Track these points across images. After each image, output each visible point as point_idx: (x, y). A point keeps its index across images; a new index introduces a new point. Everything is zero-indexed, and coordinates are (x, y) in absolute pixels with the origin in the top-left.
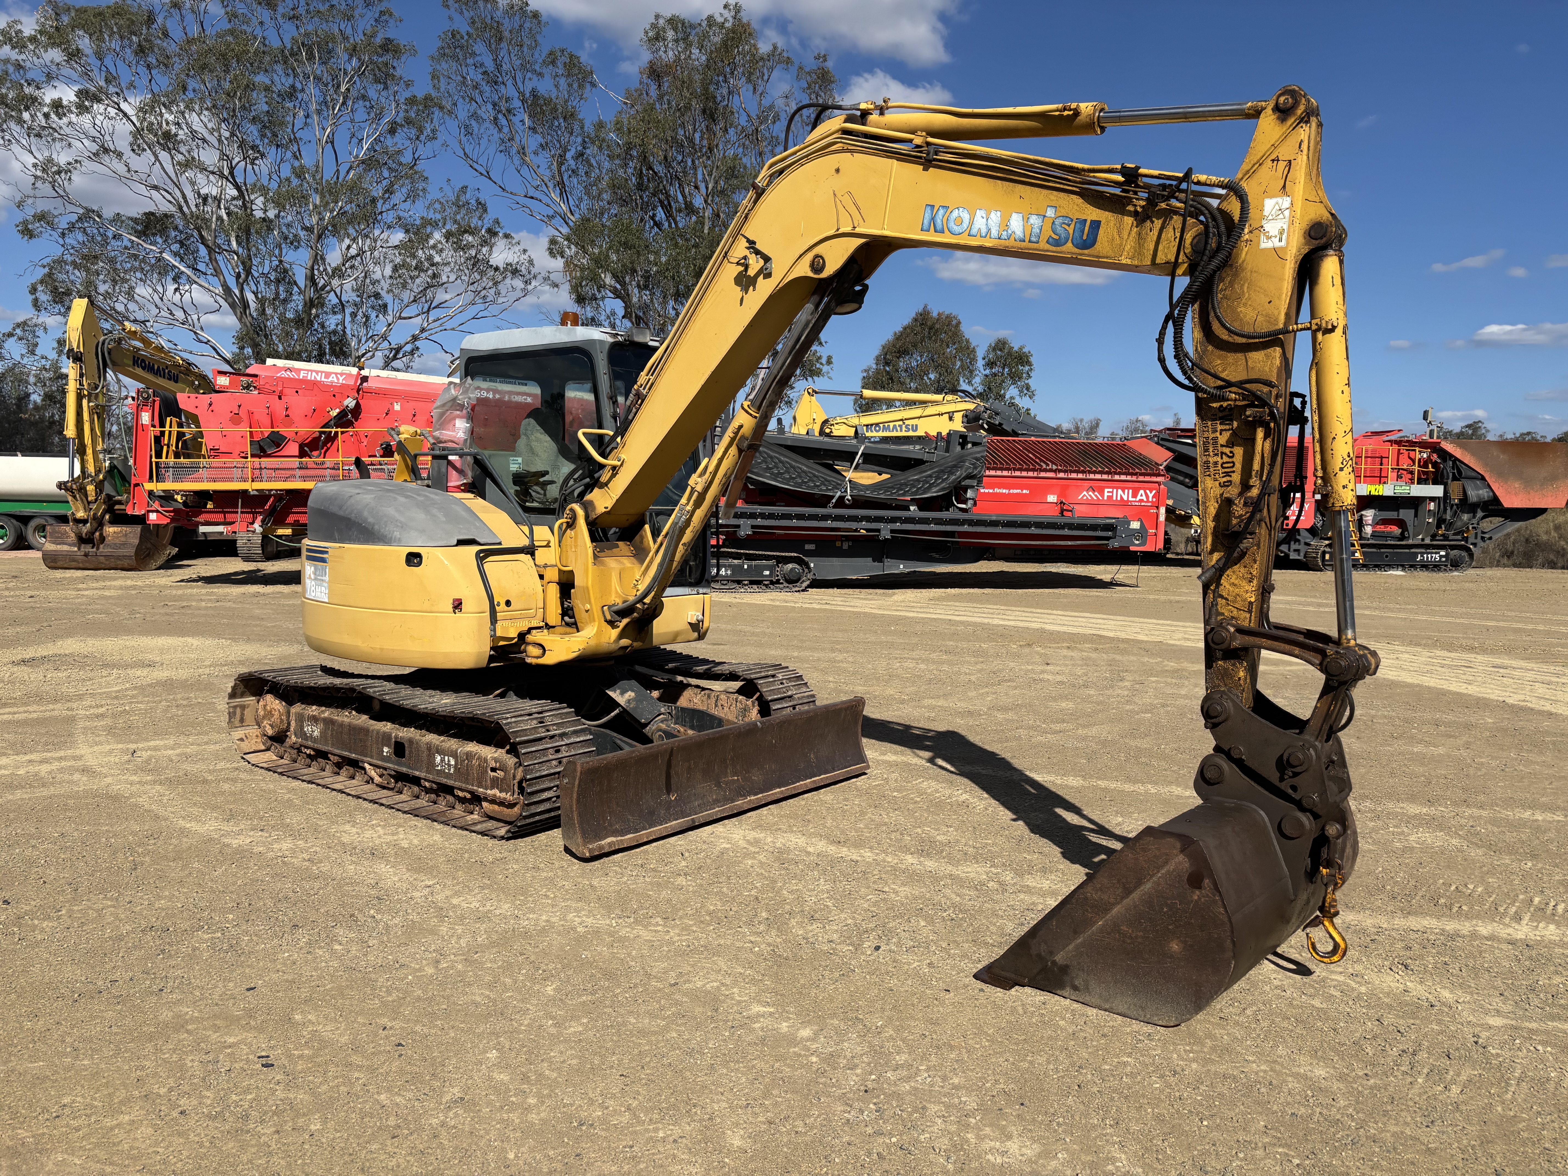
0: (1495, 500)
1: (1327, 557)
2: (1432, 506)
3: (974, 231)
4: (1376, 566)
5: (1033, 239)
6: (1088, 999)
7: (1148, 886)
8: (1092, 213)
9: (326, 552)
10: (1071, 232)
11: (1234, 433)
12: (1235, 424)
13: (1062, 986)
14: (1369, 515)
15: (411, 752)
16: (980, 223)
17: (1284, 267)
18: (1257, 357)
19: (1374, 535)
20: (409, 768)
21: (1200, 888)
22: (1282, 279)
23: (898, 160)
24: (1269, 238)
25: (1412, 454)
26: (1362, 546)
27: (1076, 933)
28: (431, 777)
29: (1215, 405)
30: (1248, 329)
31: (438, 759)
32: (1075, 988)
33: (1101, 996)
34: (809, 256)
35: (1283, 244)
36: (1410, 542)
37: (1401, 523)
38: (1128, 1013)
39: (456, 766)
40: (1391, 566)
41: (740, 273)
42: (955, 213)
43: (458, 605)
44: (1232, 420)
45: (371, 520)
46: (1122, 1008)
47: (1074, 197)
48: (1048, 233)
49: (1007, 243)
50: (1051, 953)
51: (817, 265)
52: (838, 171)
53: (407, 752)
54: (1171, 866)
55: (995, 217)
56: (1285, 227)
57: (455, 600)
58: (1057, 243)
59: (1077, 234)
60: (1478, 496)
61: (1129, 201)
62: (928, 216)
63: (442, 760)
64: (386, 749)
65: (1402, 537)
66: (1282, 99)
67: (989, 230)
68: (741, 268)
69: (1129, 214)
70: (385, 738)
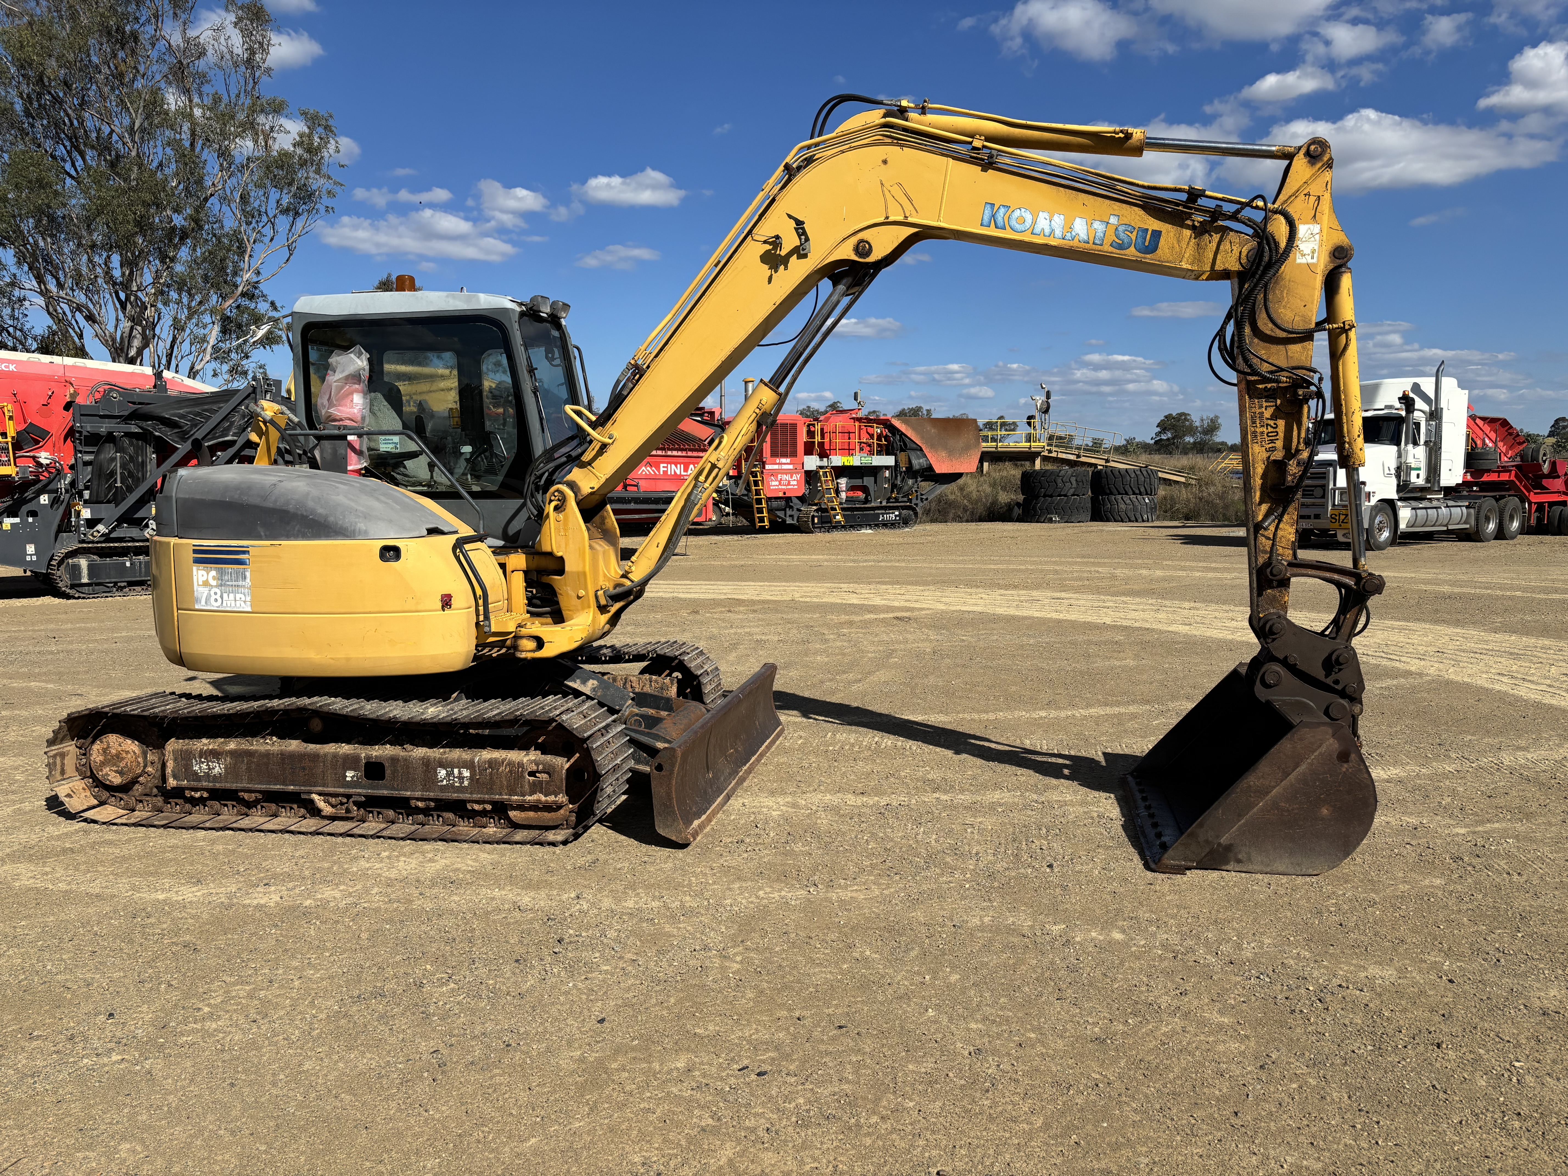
0: (930, 468)
1: (816, 520)
2: (887, 474)
3: (1037, 230)
4: (851, 526)
5: (1097, 242)
6: (1250, 867)
7: (1303, 768)
8: (1153, 224)
9: (244, 552)
10: (1134, 238)
11: (1277, 408)
12: (1279, 402)
13: (1227, 863)
14: (843, 482)
15: (394, 772)
16: (1043, 223)
17: (1315, 279)
18: (1295, 349)
19: (848, 500)
20: (393, 789)
21: (1347, 761)
22: (1314, 289)
23: (954, 158)
24: (1303, 255)
25: (870, 430)
26: (843, 509)
27: (1240, 816)
28: (432, 795)
29: (1260, 386)
30: (1289, 326)
31: (442, 773)
32: (1239, 861)
33: (1262, 862)
34: (854, 240)
35: (1315, 260)
36: (873, 504)
37: (865, 489)
38: (1286, 871)
39: (471, 778)
40: (862, 526)
41: (767, 252)
42: (1017, 213)
43: (446, 602)
44: (1275, 399)
45: (320, 511)
46: (1281, 869)
47: (1136, 209)
48: (1111, 237)
49: (1071, 243)
50: (1218, 837)
51: (863, 248)
52: (885, 162)
53: (388, 772)
54: (1323, 749)
55: (1058, 221)
56: (1316, 247)
57: (443, 596)
58: (1121, 247)
59: (1140, 240)
60: (919, 464)
61: (1189, 216)
62: (988, 212)
63: (448, 775)
64: (350, 774)
65: (866, 501)
66: (1312, 147)
67: (1053, 231)
68: (770, 247)
69: (1188, 227)
70: (351, 762)
